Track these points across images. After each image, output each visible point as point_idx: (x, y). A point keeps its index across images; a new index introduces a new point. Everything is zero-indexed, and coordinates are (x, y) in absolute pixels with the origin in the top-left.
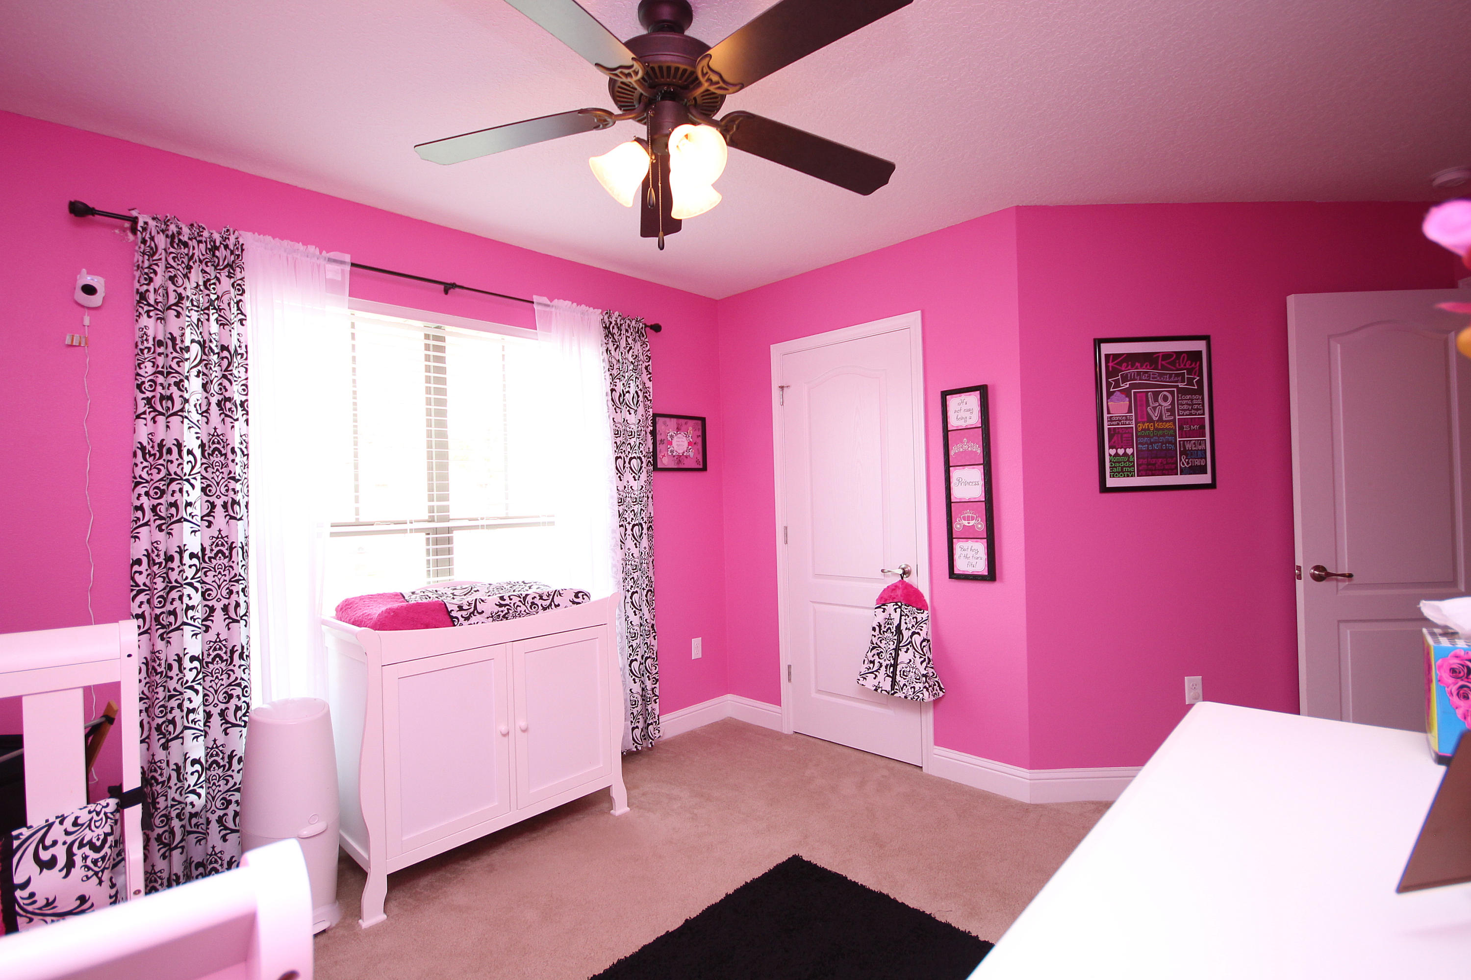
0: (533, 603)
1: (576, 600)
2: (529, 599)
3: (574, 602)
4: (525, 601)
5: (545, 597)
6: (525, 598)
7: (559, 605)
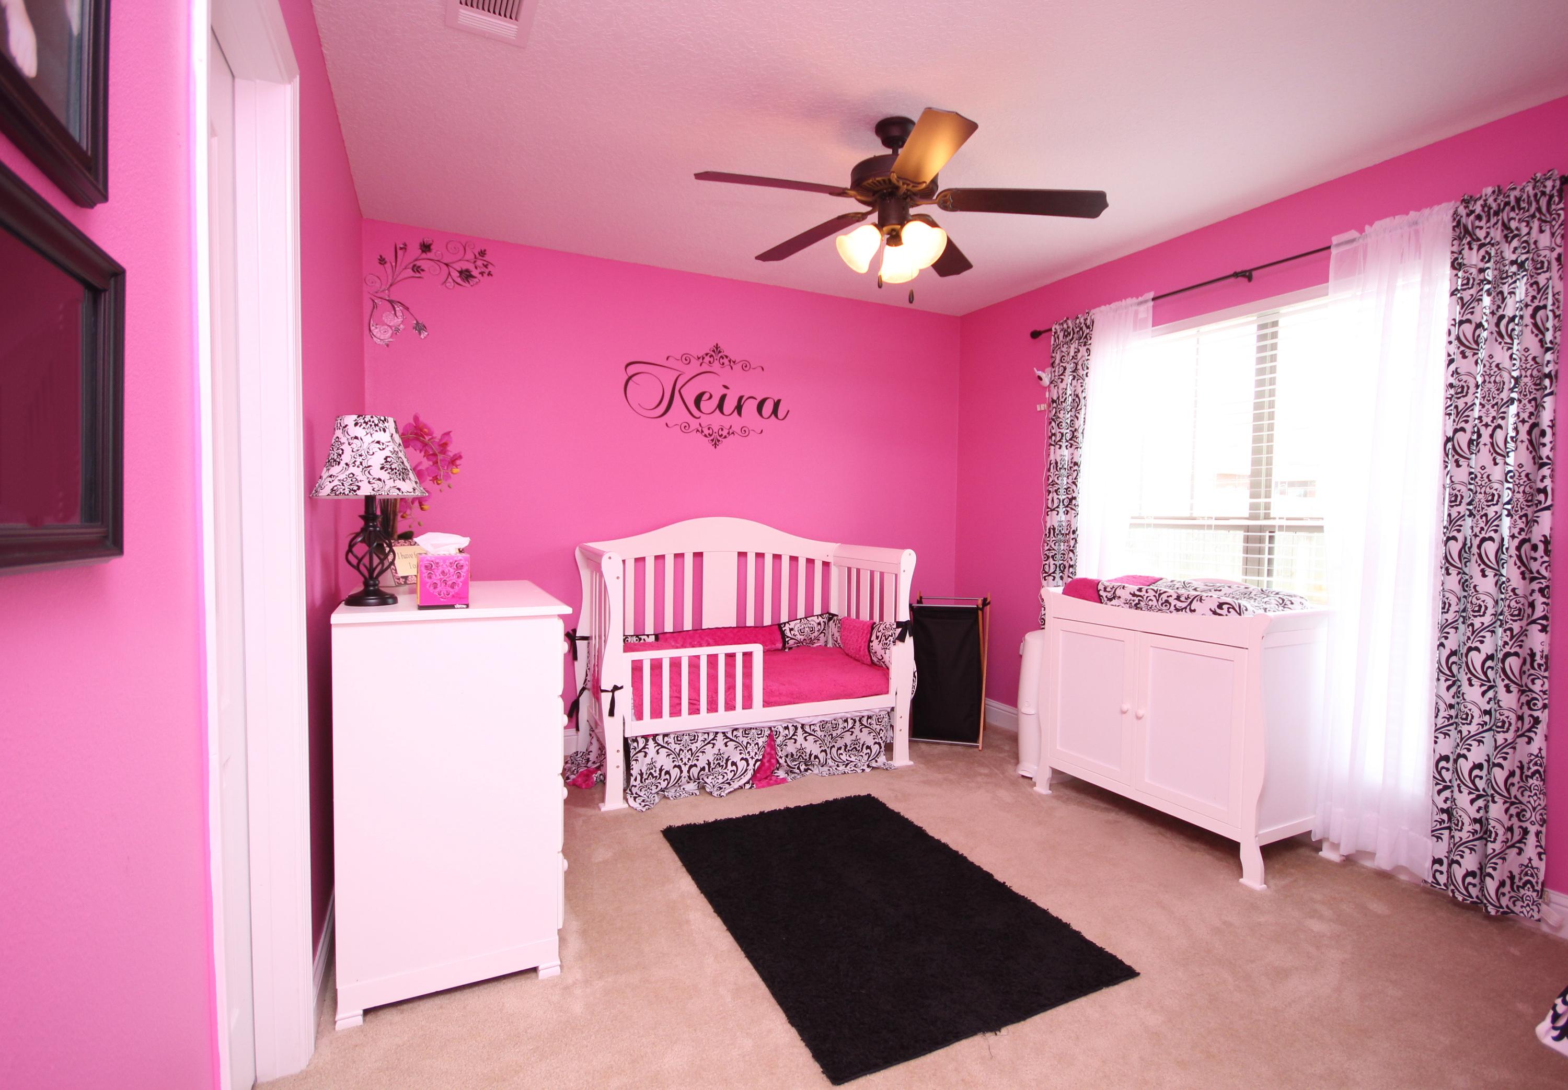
0: (1167, 601)
1: (1219, 611)
2: (1164, 597)
3: (1215, 613)
4: (1159, 597)
5: (1182, 599)
6: (1160, 595)
7: (1194, 611)
